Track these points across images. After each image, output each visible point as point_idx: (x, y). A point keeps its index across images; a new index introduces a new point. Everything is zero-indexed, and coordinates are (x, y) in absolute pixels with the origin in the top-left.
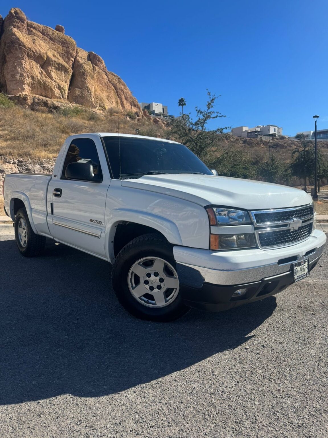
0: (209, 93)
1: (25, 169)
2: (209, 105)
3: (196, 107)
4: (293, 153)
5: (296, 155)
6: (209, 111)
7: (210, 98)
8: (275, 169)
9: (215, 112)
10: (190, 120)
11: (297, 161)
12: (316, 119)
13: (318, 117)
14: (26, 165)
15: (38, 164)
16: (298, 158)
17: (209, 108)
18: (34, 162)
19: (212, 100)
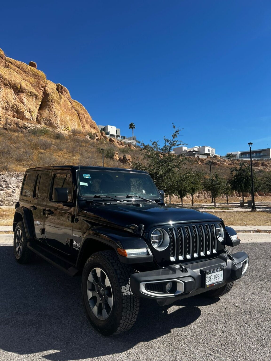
0: (174, 127)
1: (2, 181)
2: (174, 136)
3: (164, 137)
4: (232, 171)
5: (235, 173)
6: (174, 140)
7: (175, 130)
8: (219, 184)
9: (179, 141)
10: (158, 146)
11: (235, 178)
12: (250, 145)
13: (253, 144)
14: (3, 178)
15: (15, 177)
16: (236, 176)
17: (174, 138)
18: (10, 175)
19: (177, 131)
